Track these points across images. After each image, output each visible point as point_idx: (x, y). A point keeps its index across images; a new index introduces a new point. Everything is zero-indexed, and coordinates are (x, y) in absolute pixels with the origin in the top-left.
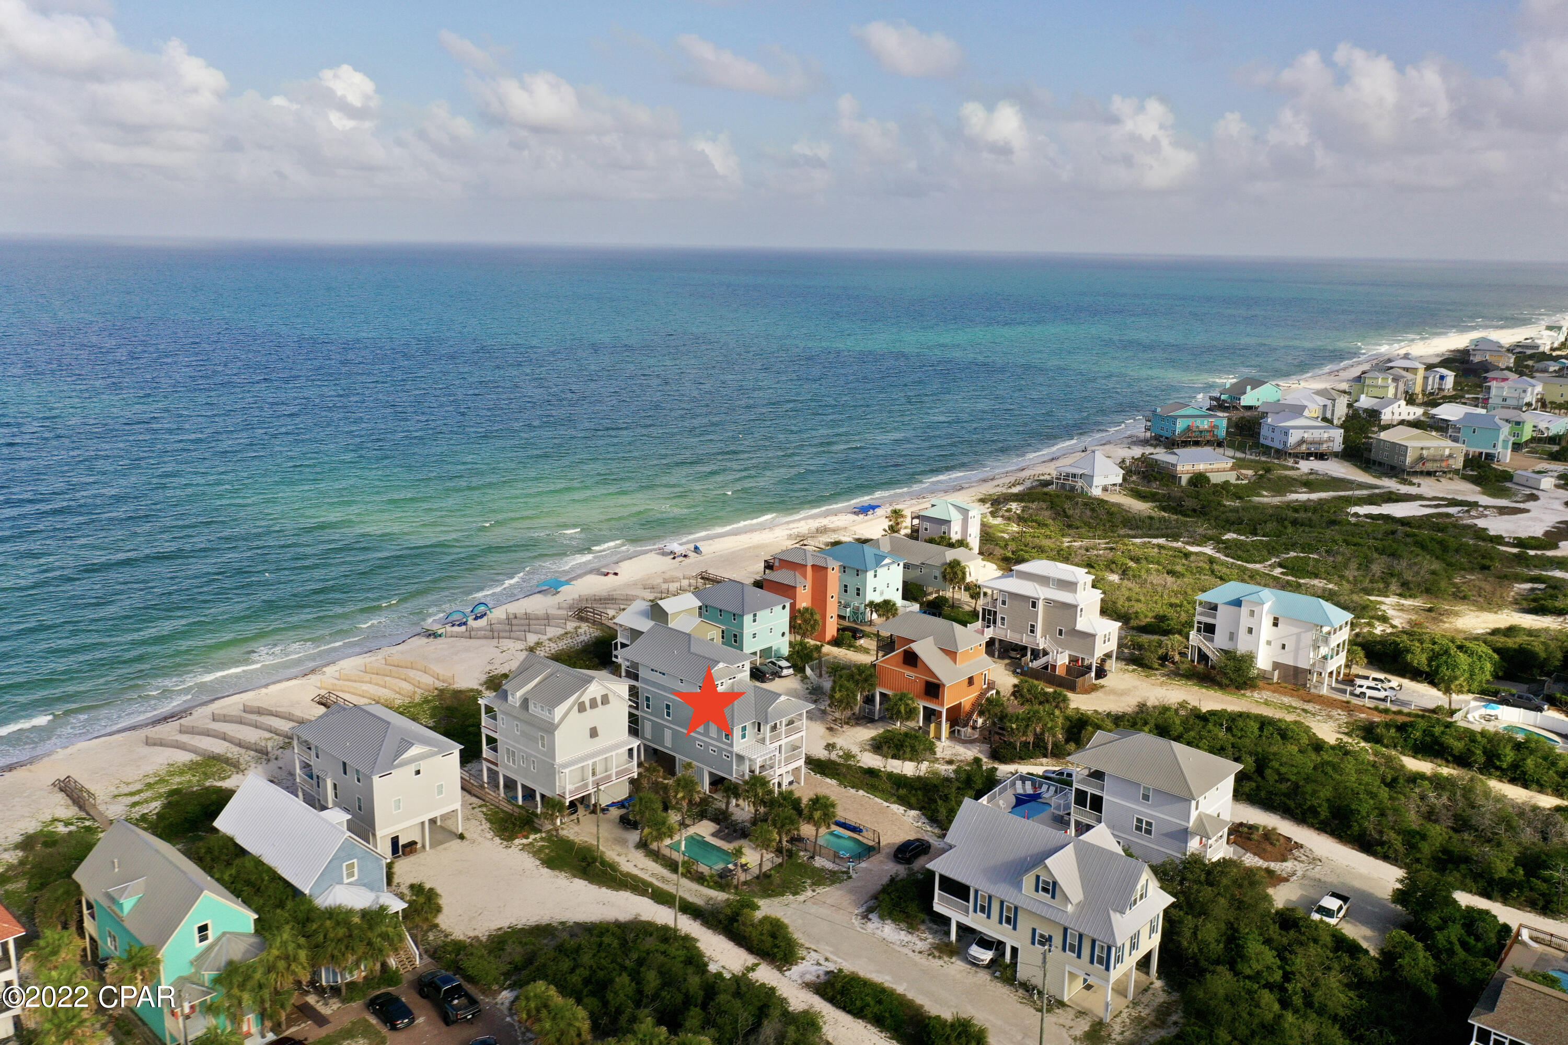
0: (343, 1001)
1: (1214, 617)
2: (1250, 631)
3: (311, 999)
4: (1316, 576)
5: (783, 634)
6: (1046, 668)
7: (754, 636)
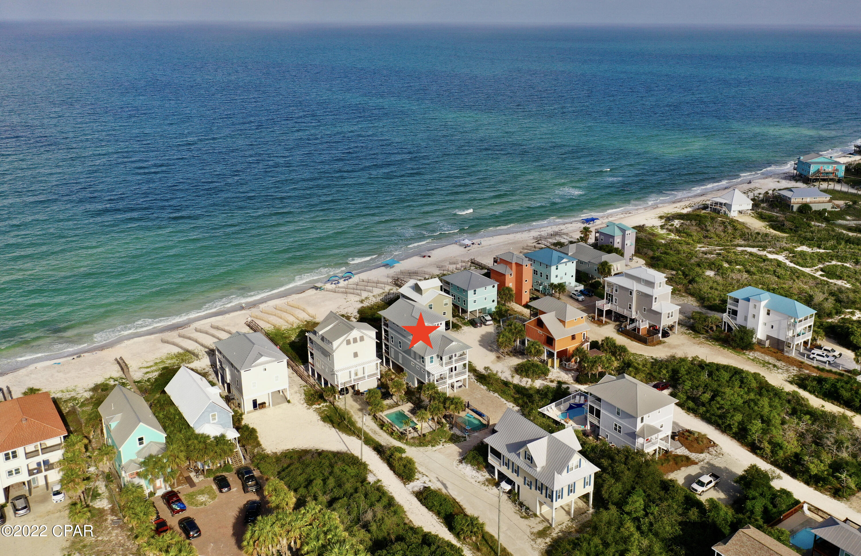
0: (206, 477)
1: (737, 306)
2: (754, 316)
3: (192, 475)
4: (840, 278)
5: (493, 301)
6: (634, 330)
7: (475, 302)
